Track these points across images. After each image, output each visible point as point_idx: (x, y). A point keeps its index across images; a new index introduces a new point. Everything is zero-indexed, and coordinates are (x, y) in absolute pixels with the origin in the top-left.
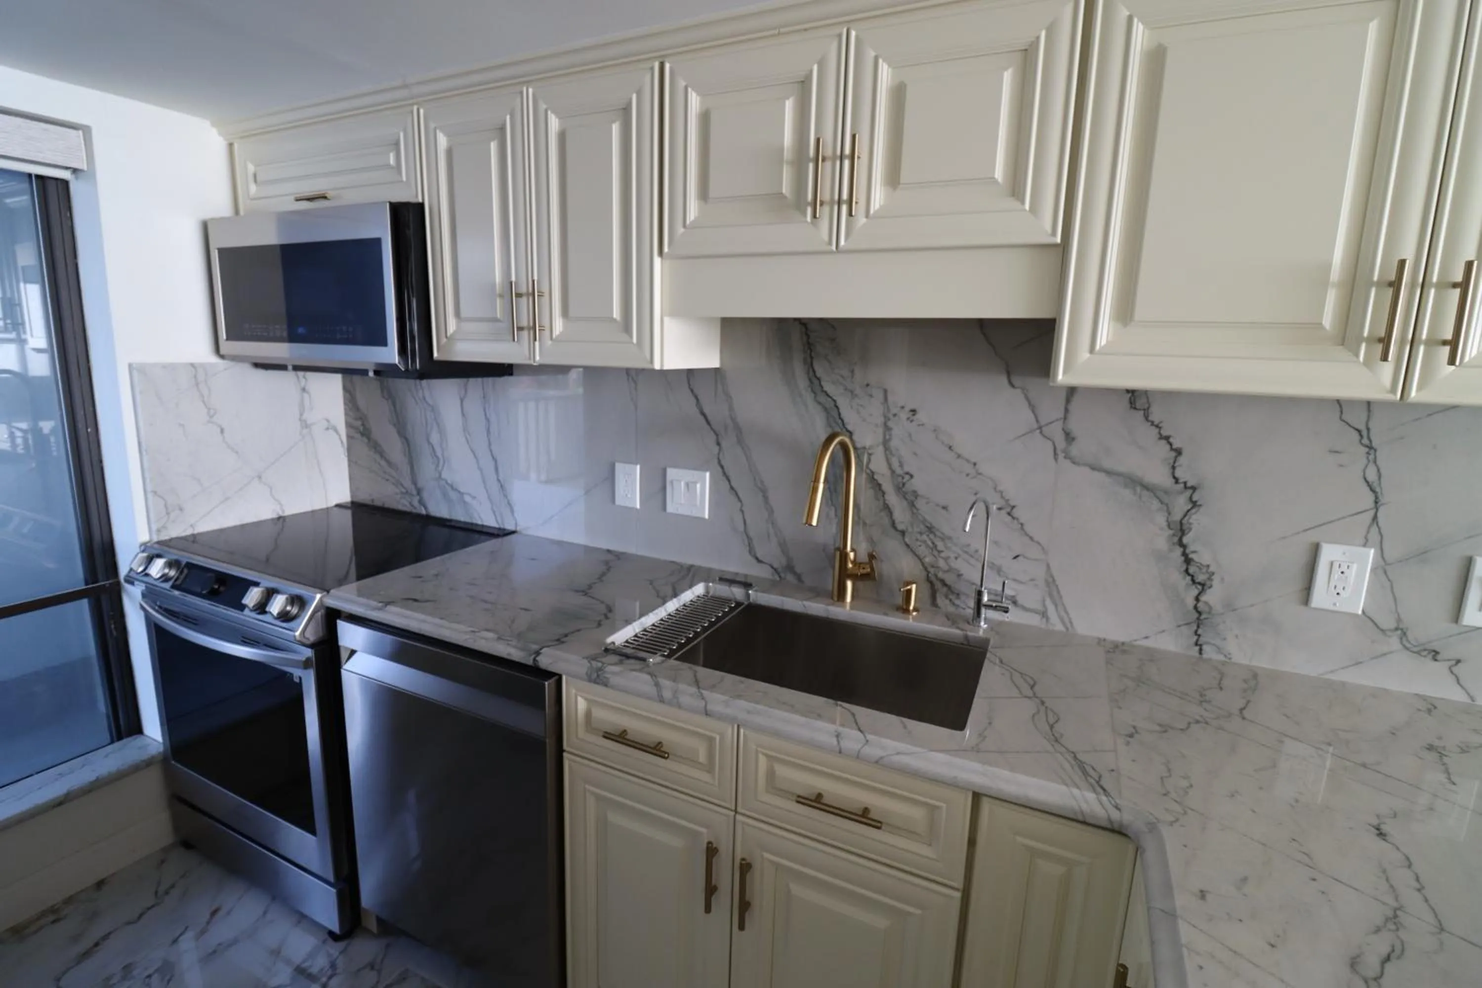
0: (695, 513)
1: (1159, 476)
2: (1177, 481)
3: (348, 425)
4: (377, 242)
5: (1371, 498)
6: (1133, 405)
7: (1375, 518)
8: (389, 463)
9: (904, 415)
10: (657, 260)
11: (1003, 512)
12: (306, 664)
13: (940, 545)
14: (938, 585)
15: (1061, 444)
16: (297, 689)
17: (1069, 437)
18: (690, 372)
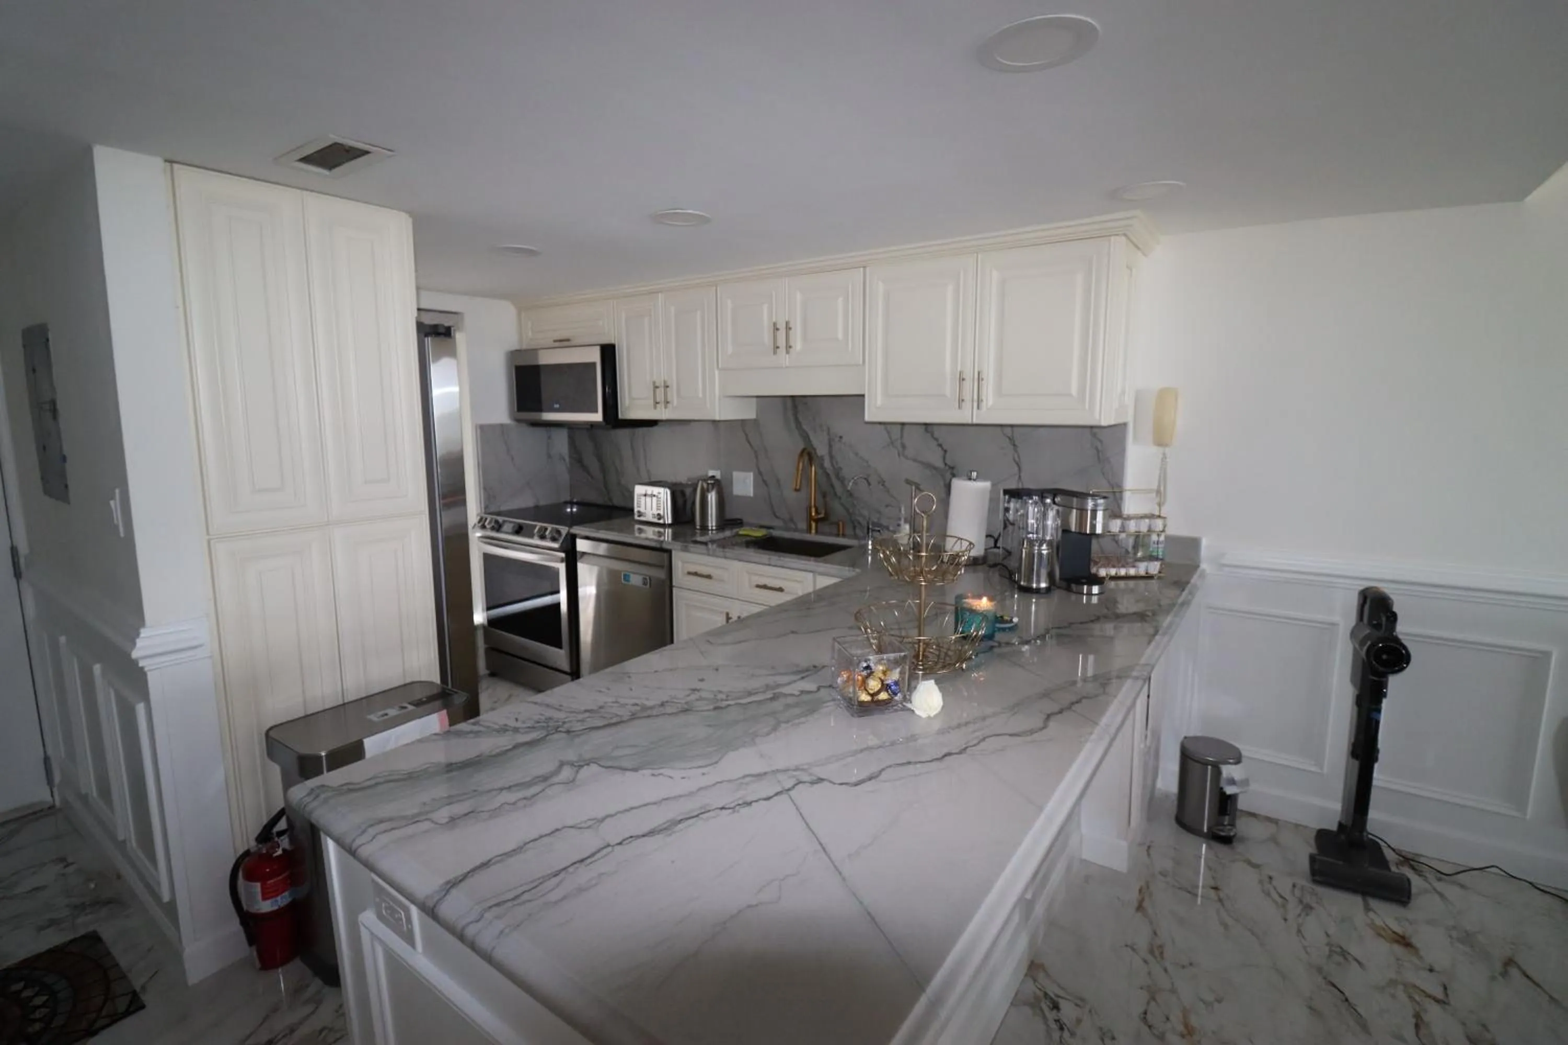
0: (748, 495)
1: (939, 464)
2: (946, 464)
3: (570, 457)
4: (594, 364)
5: (1016, 468)
6: (926, 430)
7: (1020, 477)
8: (592, 477)
9: (837, 439)
10: (717, 372)
11: (880, 484)
12: (562, 561)
13: (855, 502)
14: (856, 524)
15: (901, 449)
16: (556, 573)
17: (904, 446)
18: (743, 421)
